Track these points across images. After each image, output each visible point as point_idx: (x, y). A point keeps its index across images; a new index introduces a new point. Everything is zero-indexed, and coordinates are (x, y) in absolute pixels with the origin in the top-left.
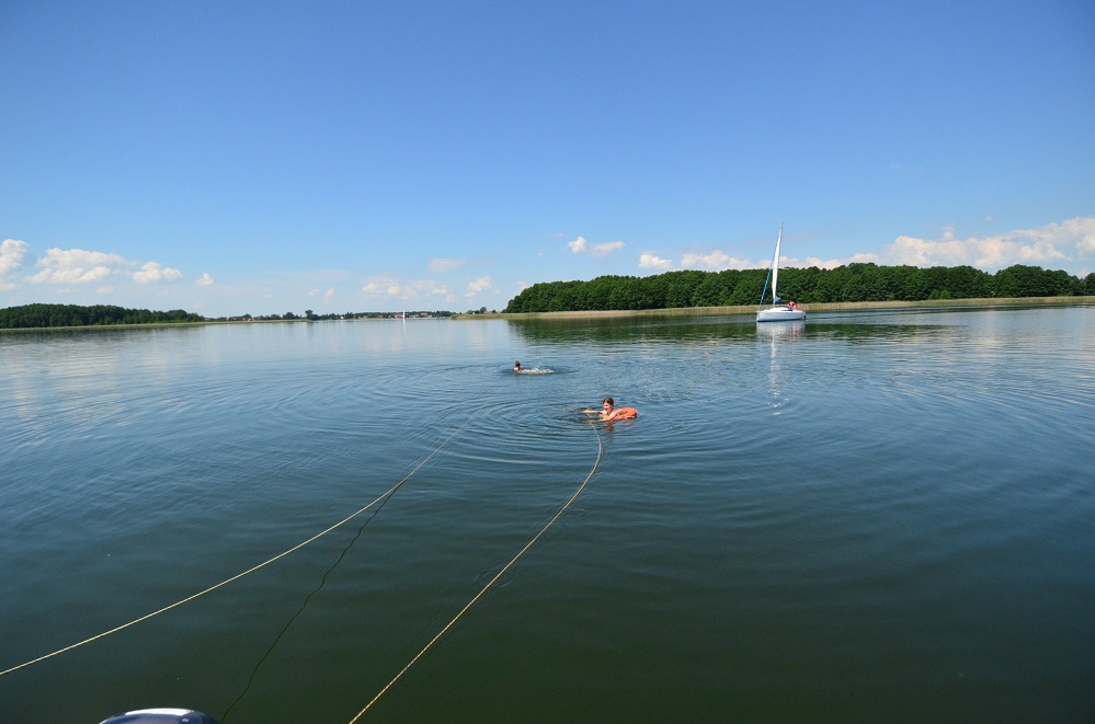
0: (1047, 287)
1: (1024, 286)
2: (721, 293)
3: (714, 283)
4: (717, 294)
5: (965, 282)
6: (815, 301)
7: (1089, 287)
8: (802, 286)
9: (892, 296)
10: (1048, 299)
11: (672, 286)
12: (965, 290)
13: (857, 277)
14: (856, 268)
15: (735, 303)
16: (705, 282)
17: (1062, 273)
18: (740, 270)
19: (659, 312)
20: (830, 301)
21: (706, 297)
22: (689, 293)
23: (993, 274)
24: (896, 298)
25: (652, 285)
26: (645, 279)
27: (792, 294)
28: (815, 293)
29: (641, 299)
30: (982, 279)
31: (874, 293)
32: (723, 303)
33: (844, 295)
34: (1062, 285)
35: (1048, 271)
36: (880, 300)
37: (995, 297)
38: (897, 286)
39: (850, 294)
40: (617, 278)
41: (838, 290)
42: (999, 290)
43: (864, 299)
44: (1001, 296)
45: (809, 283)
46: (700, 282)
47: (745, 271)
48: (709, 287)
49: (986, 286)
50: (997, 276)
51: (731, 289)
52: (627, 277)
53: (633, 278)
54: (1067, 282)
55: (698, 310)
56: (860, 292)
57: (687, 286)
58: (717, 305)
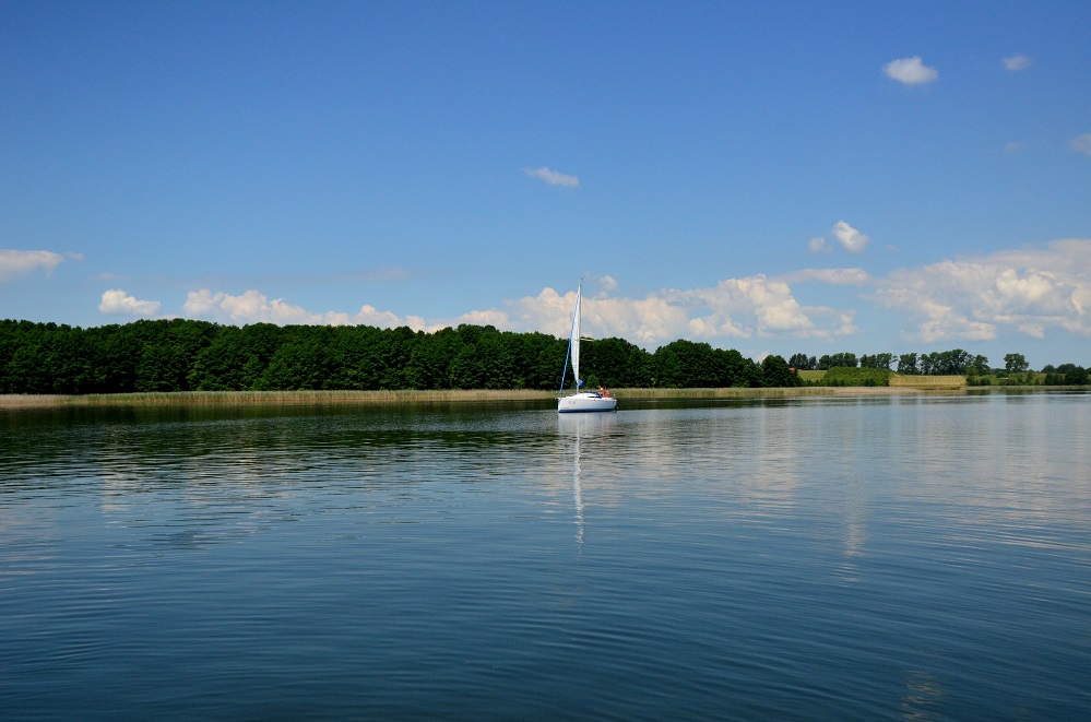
0: (718, 374)
1: (690, 372)
2: (246, 366)
3: (232, 346)
4: (239, 367)
5: (618, 363)
6: (408, 385)
7: (766, 375)
8: (387, 359)
9: (520, 381)
10: (721, 392)
11: (148, 348)
12: (617, 375)
13: (469, 349)
14: (469, 333)
15: (272, 386)
16: (215, 345)
17: (734, 354)
18: (281, 325)
19: (120, 399)
20: (430, 387)
21: (217, 373)
22: (184, 364)
23: (652, 351)
24: (528, 385)
25: (107, 345)
26: (93, 331)
27: (370, 373)
28: (408, 371)
29: (80, 371)
30: (638, 359)
31: (496, 375)
32: (249, 386)
33: (452, 376)
34: (736, 371)
35: (719, 351)
36: (505, 387)
37: (657, 386)
38: (528, 365)
39: (460, 376)
40: (26, 326)
41: (443, 369)
42: (661, 377)
43: (481, 386)
44: (664, 386)
45: (396, 355)
46: (206, 344)
47: (289, 327)
48: (222, 354)
49: (644, 369)
50: (656, 355)
51: (264, 360)
52: (52, 326)
53: (66, 328)
54: (741, 367)
55: (201, 398)
56: (475, 372)
57: (179, 349)
58: (238, 388)
